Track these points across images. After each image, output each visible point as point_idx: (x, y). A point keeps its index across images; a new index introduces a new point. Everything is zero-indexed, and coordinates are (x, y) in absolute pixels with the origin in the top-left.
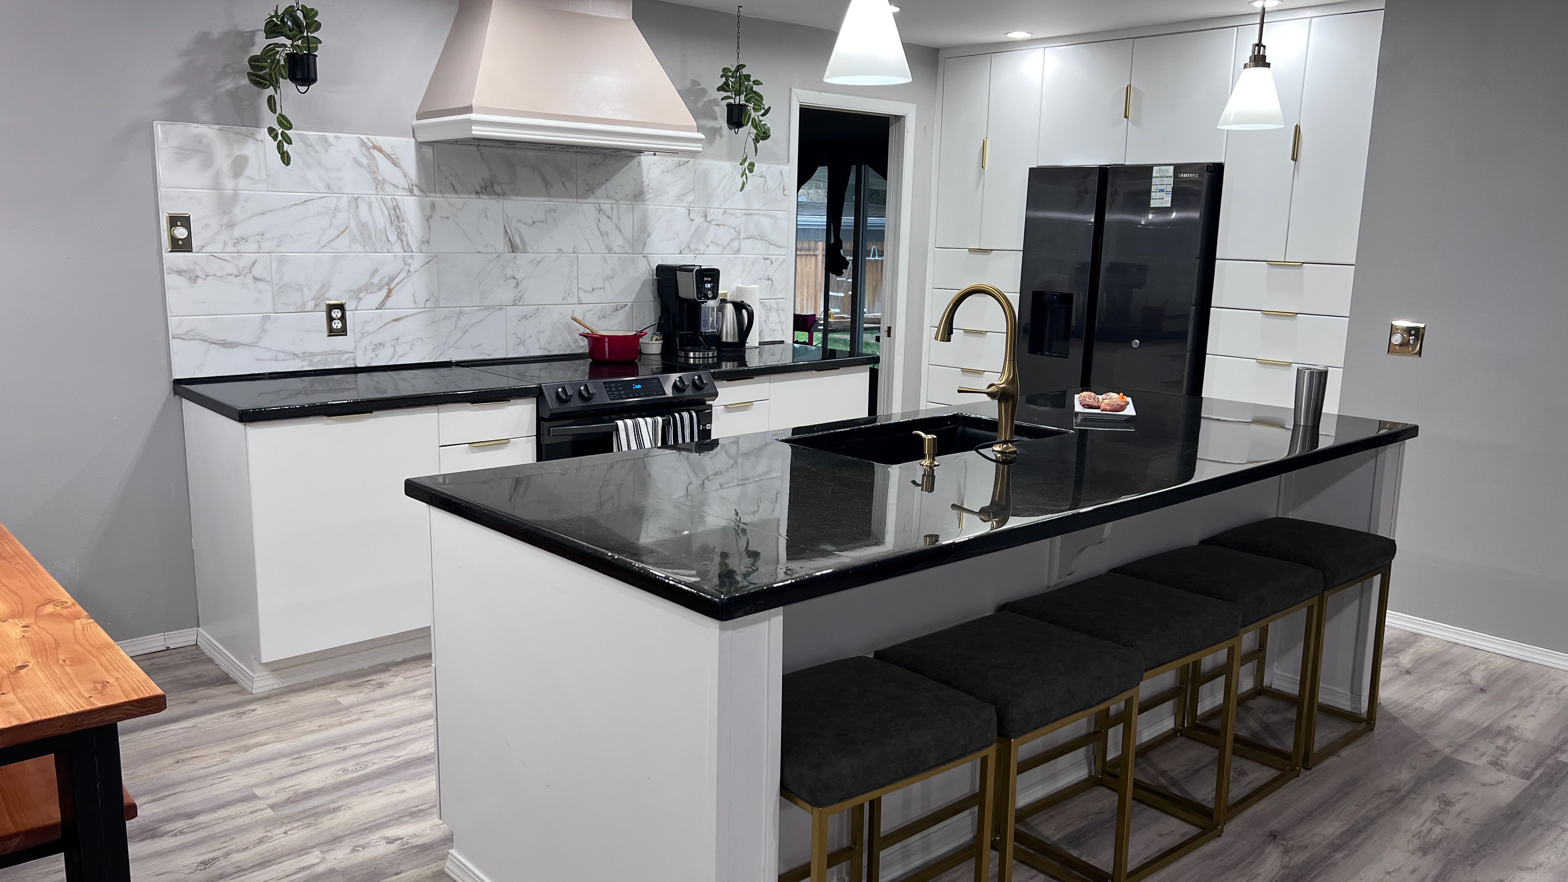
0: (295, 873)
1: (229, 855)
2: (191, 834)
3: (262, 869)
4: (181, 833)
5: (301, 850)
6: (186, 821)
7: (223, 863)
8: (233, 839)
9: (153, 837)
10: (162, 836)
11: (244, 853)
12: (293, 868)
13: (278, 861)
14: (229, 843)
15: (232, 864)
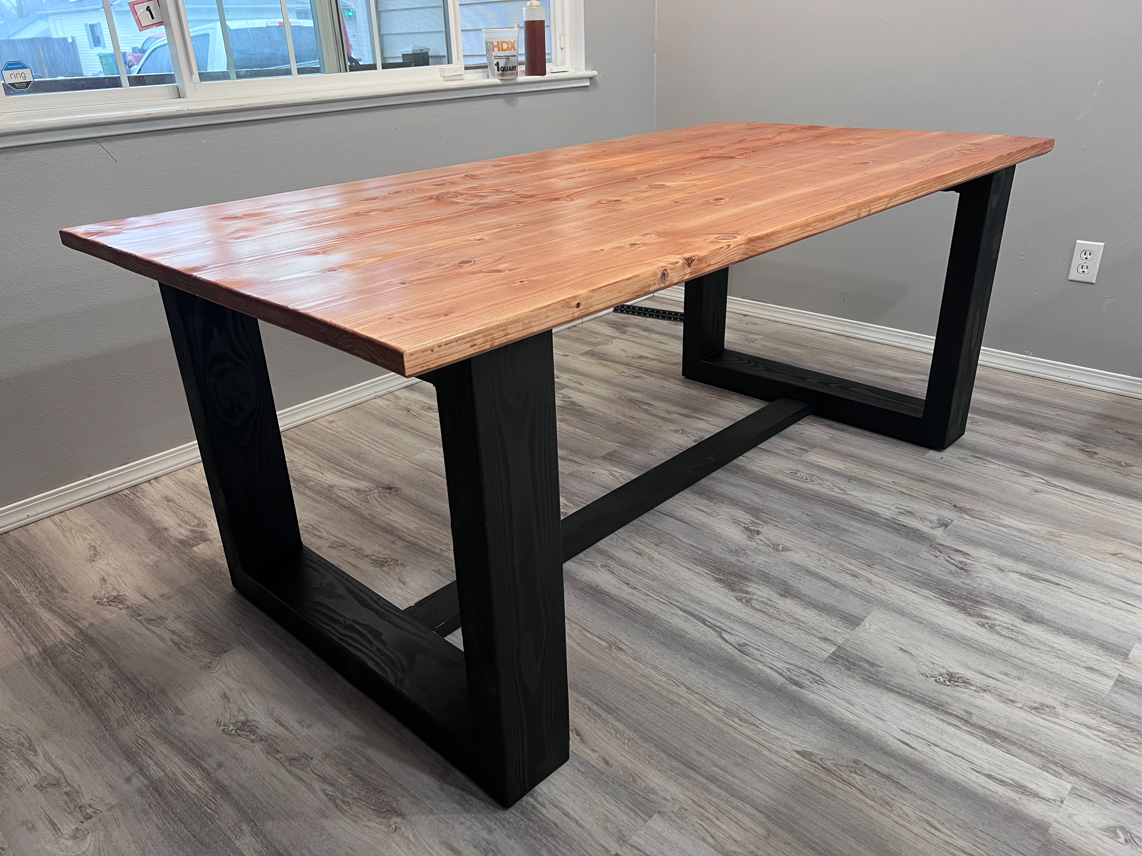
0: (1002, 782)
1: (985, 691)
2: (996, 637)
3: (985, 740)
4: (991, 628)
5: (1055, 763)
6: (1018, 620)
7: (965, 694)
8: (1019, 679)
9: (964, 609)
10: (971, 615)
11: (1003, 705)
12: (1010, 775)
13: (1015, 750)
14: (1006, 679)
15: (971, 704)
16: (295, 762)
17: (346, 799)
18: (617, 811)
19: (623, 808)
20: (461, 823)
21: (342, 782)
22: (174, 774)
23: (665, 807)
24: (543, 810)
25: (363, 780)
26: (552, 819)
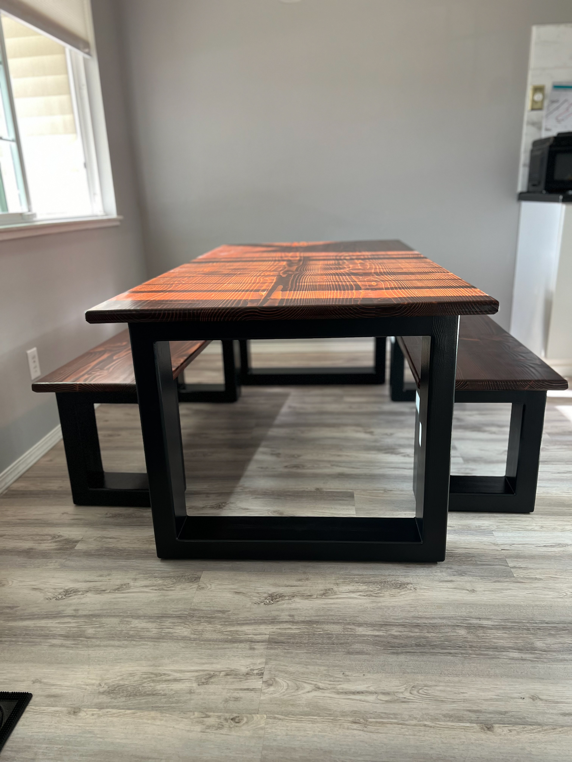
16: (326, 594)
17: (376, 592)
18: (480, 538)
19: (480, 536)
20: (436, 572)
21: (363, 588)
22: (274, 632)
23: (492, 528)
24: (456, 552)
25: (370, 582)
26: (464, 552)
